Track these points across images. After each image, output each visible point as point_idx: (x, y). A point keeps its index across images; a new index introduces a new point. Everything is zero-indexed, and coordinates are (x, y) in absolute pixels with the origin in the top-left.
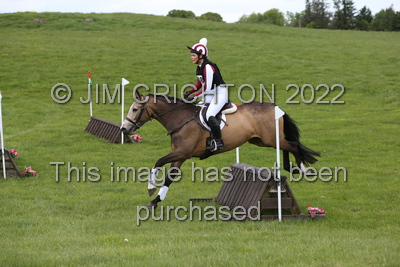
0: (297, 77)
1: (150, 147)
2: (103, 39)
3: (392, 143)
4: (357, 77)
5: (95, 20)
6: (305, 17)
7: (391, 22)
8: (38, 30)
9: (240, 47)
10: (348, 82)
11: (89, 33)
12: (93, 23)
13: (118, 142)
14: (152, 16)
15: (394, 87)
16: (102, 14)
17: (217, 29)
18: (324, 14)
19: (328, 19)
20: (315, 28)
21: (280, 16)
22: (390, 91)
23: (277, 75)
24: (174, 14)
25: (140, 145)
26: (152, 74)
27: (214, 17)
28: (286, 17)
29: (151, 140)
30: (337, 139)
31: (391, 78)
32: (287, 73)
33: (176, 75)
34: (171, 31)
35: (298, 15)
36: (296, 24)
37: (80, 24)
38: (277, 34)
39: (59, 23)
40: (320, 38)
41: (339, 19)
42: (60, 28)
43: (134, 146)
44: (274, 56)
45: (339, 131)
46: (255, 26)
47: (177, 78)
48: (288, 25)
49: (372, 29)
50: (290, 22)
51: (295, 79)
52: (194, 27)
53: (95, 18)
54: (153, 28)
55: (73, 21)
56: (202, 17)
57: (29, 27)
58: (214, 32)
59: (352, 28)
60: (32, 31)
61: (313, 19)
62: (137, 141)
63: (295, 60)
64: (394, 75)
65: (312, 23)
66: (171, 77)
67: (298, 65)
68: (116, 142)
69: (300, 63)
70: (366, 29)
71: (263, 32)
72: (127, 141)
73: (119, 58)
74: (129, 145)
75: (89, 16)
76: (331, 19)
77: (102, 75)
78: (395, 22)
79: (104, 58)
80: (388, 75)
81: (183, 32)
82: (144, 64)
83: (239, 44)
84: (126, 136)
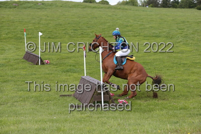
0: (134, 30)
1: (53, 67)
2: (43, 13)
3: (176, 63)
4: (164, 30)
5: (43, 4)
6: (148, 2)
7: (188, 4)
8: (14, 9)
9: (110, 16)
10: (160, 33)
11: (39, 10)
13: (37, 64)
14: (71, 2)
15: (182, 35)
16: (47, 1)
17: (102, 8)
18: (156, 1)
19: (158, 4)
20: (152, 7)
22: (180, 37)
23: (125, 30)
24: (86, 1)
25: (48, 66)
26: (64, 30)
27: (105, 3)
28: (139, 2)
30: (149, 61)
31: (180, 31)
32: (130, 28)
33: (75, 30)
34: (79, 9)
35: (145, 1)
37: (35, 6)
38: (130, 10)
39: (25, 6)
40: (151, 11)
41: (164, 3)
42: (25, 8)
43: (46, 66)
44: (126, 20)
45: (151, 57)
46: (123, 7)
47: (76, 31)
49: (179, 8)
50: (140, 4)
51: (134, 31)
52: (90, 7)
53: (43, 3)
54: (70, 8)
55: (32, 4)
56: (99, 3)
57: (10, 8)
58: (100, 9)
59: (170, 7)
60: (11, 9)
61: (152, 3)
62: (47, 63)
63: (136, 22)
64: (183, 29)
65: (151, 5)
66: (73, 31)
67: (136, 25)
68: (36, 64)
69: (137, 24)
70: (176, 7)
71: (123, 9)
72: (42, 63)
73: (49, 22)
74: (43, 66)
75: (40, 2)
76: (160, 3)
77: (39, 30)
78: (190, 4)
79: (42, 22)
80: (180, 29)
81: (85, 9)
82: (61, 25)
83: (110, 14)
84: (41, 61)
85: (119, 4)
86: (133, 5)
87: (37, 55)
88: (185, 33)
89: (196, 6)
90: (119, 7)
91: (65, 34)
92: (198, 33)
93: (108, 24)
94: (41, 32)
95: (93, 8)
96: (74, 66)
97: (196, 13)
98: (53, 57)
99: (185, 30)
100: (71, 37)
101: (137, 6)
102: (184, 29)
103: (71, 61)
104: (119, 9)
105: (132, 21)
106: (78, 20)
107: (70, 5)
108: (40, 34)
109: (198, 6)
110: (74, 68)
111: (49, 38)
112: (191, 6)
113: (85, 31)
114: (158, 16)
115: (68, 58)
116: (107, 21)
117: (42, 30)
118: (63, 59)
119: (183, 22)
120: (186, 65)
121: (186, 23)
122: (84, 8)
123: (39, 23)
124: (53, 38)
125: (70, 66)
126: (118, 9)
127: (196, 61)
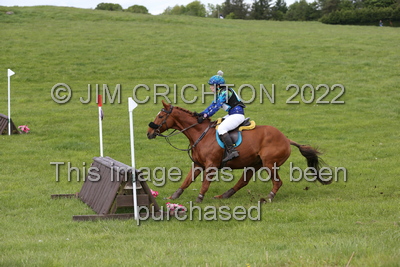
0: (199, 64)
1: (36, 138)
2: (16, 31)
4: (258, 64)
5: (16, 13)
6: (225, 8)
7: (304, 13)
9: (150, 37)
10: (249, 69)
11: (8, 25)
12: (14, 16)
14: (73, 9)
15: (292, 73)
16: (25, 7)
17: (134, 20)
18: (242, 6)
19: (246, 12)
20: (234, 18)
21: (202, 7)
22: (288, 77)
23: (180, 63)
24: (102, 7)
25: (26, 136)
26: (57, 64)
27: (140, 10)
28: (207, 9)
29: (39, 131)
31: (289, 65)
32: (190, 61)
33: (81, 64)
34: (88, 22)
35: (218, 7)
36: (216, 16)
37: (1, 17)
38: (190, 24)
41: (256, 10)
43: (22, 137)
46: (175, 18)
47: (81, 67)
48: (209, 16)
49: (287, 19)
50: (210, 13)
51: (197, 67)
52: (111, 19)
53: (16, 11)
54: (71, 20)
56: (129, 10)
58: (129, 23)
59: (268, 19)
61: (232, 11)
62: (24, 132)
63: (201, 48)
64: (294, 62)
65: (231, 14)
66: (75, 67)
67: (202, 54)
68: (3, 134)
69: (204, 51)
70: (281, 19)
71: (176, 23)
72: (15, 131)
73: (29, 49)
74: (16, 137)
75: (11, 9)
76: (249, 10)
77: (8, 65)
78: (308, 13)
79: (13, 49)
80: (288, 62)
81: (100, 23)
82: (52, 54)
83: (150, 33)
84: (13, 127)
85: (168, 12)
86: (196, 14)
87: (5, 116)
88: (300, 70)
89: (320, 17)
90: (168, 18)
91: (60, 72)
92: (324, 69)
93: (146, 53)
94: (12, 69)
95: (117, 20)
96: (78, 137)
97: (320, 31)
98: (36, 118)
99: (299, 65)
100: (72, 78)
101: (204, 16)
102: (297, 62)
103: (72, 127)
104: (169, 22)
105: (193, 47)
106: (86, 44)
107: (70, 15)
108: (10, 73)
109: (325, 16)
110: (78, 141)
111: (28, 80)
112: (311, 16)
113: (100, 67)
114: (246, 36)
115: (67, 120)
116: (145, 47)
117: (15, 65)
118: (56, 122)
119: (296, 48)
120: (301, 134)
121: (301, 50)
122: (98, 20)
123: (8, 51)
124: (36, 81)
125: (71, 136)
126: (165, 22)
127: (320, 125)
